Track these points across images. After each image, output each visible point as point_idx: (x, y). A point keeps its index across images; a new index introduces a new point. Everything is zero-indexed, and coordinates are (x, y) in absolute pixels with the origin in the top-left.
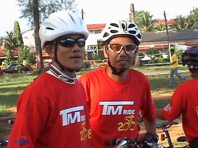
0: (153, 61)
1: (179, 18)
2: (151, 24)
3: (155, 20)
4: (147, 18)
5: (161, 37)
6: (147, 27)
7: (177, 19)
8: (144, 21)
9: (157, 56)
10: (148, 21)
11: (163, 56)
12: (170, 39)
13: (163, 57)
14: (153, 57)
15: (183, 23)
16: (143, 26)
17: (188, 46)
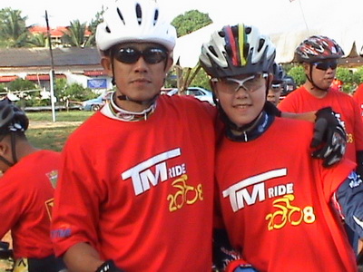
0: (22, 102)
1: (75, 26)
2: (24, 35)
3: (30, 27)
4: (16, 21)
5: (39, 59)
6: (15, 39)
7: (72, 26)
8: (10, 28)
9: (30, 94)
10: (17, 27)
11: (41, 94)
12: (55, 63)
13: (40, 96)
14: (22, 95)
15: (83, 34)
16: (8, 35)
17: (89, 78)
